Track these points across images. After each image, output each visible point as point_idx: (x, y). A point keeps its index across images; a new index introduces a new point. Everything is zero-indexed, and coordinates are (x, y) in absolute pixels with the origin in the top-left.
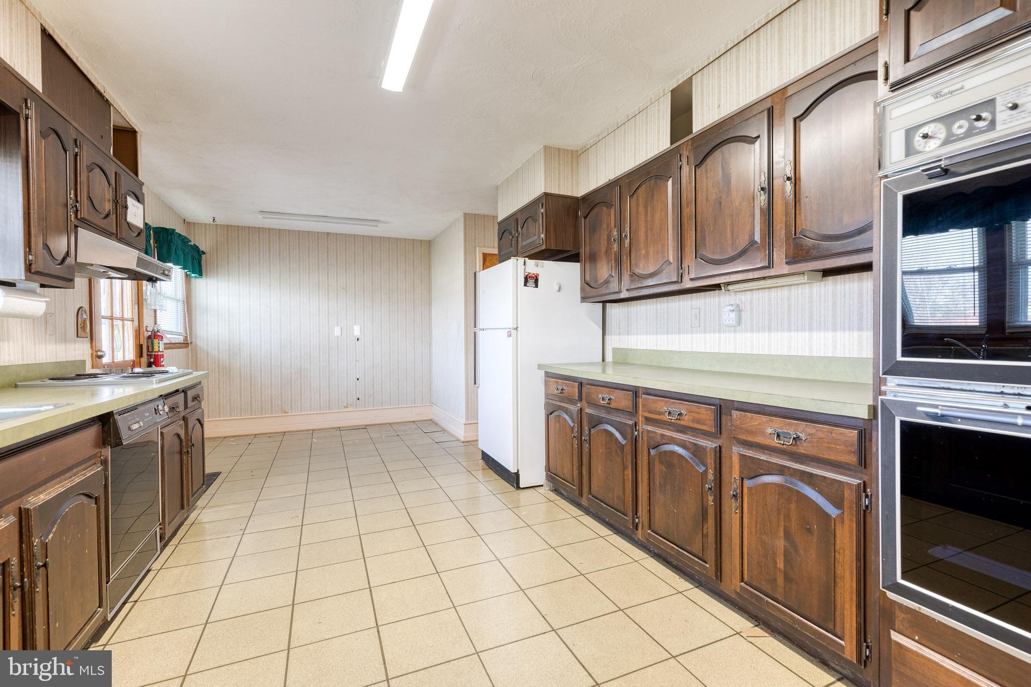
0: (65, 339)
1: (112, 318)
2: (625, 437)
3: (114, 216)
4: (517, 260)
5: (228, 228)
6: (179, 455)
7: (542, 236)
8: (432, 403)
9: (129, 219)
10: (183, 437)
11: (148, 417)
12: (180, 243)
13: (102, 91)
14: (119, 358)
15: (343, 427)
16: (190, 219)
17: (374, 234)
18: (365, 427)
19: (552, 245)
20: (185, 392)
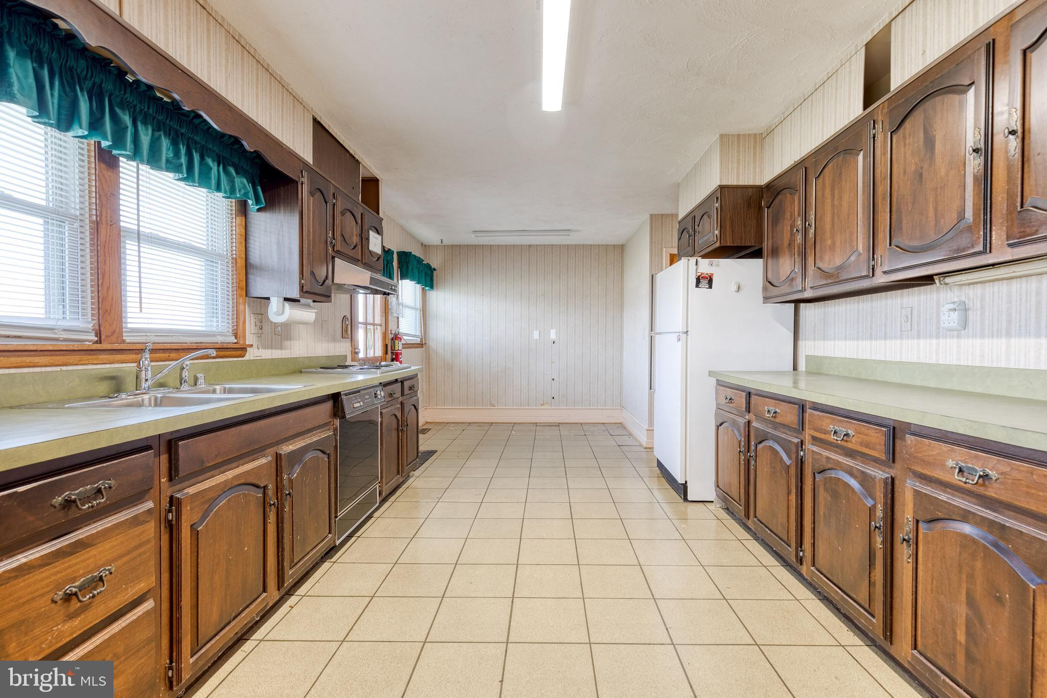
0: (334, 340)
1: (366, 324)
2: (790, 457)
3: (360, 247)
4: (689, 260)
5: (453, 247)
6: (396, 431)
7: (717, 232)
8: (622, 407)
9: (371, 248)
10: (399, 417)
11: (368, 399)
12: (415, 263)
13: (353, 154)
14: (371, 354)
15: (539, 423)
16: (426, 242)
17: (569, 243)
18: (559, 425)
19: (728, 242)
20: (402, 382)
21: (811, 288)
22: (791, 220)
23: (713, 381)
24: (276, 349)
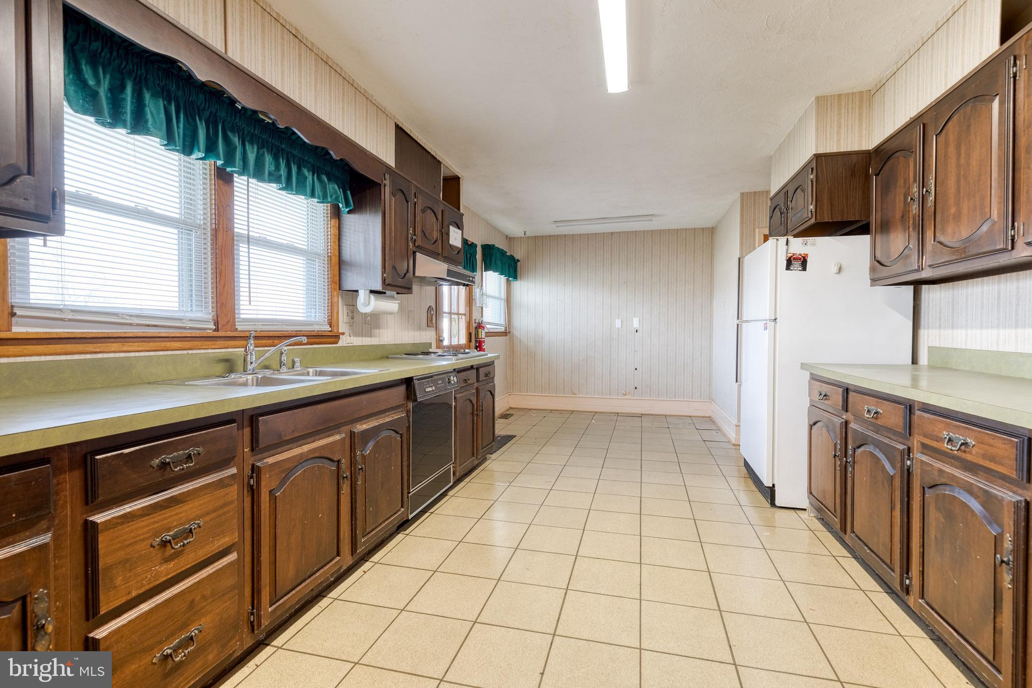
0: (420, 328)
1: (450, 313)
2: (894, 467)
3: (440, 241)
4: (777, 240)
5: (536, 238)
6: (471, 416)
7: (811, 207)
8: (711, 400)
9: (451, 242)
10: (475, 402)
11: (441, 384)
12: (498, 255)
13: (434, 155)
14: (455, 342)
15: (621, 413)
16: (510, 236)
17: (654, 228)
18: (641, 416)
19: (826, 217)
20: (477, 369)
21: (930, 266)
22: (905, 187)
23: (807, 375)
24: (366, 336)
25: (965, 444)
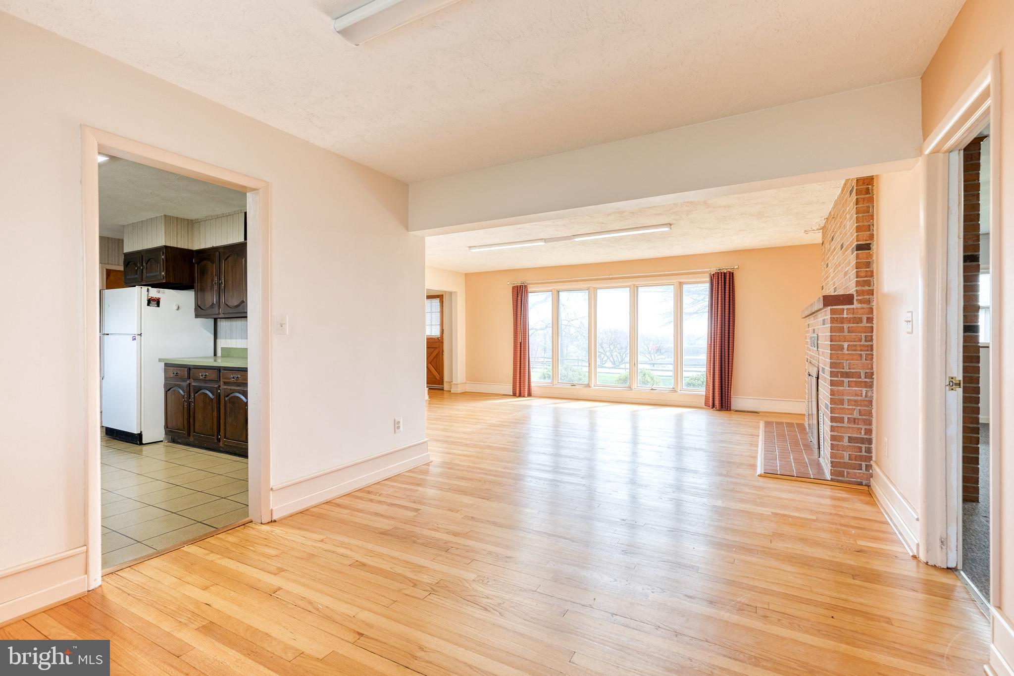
2: (213, 395)
4: (142, 287)
7: (163, 273)
19: (171, 280)
21: (223, 313)
22: (211, 276)
23: (163, 364)
25: (238, 377)
